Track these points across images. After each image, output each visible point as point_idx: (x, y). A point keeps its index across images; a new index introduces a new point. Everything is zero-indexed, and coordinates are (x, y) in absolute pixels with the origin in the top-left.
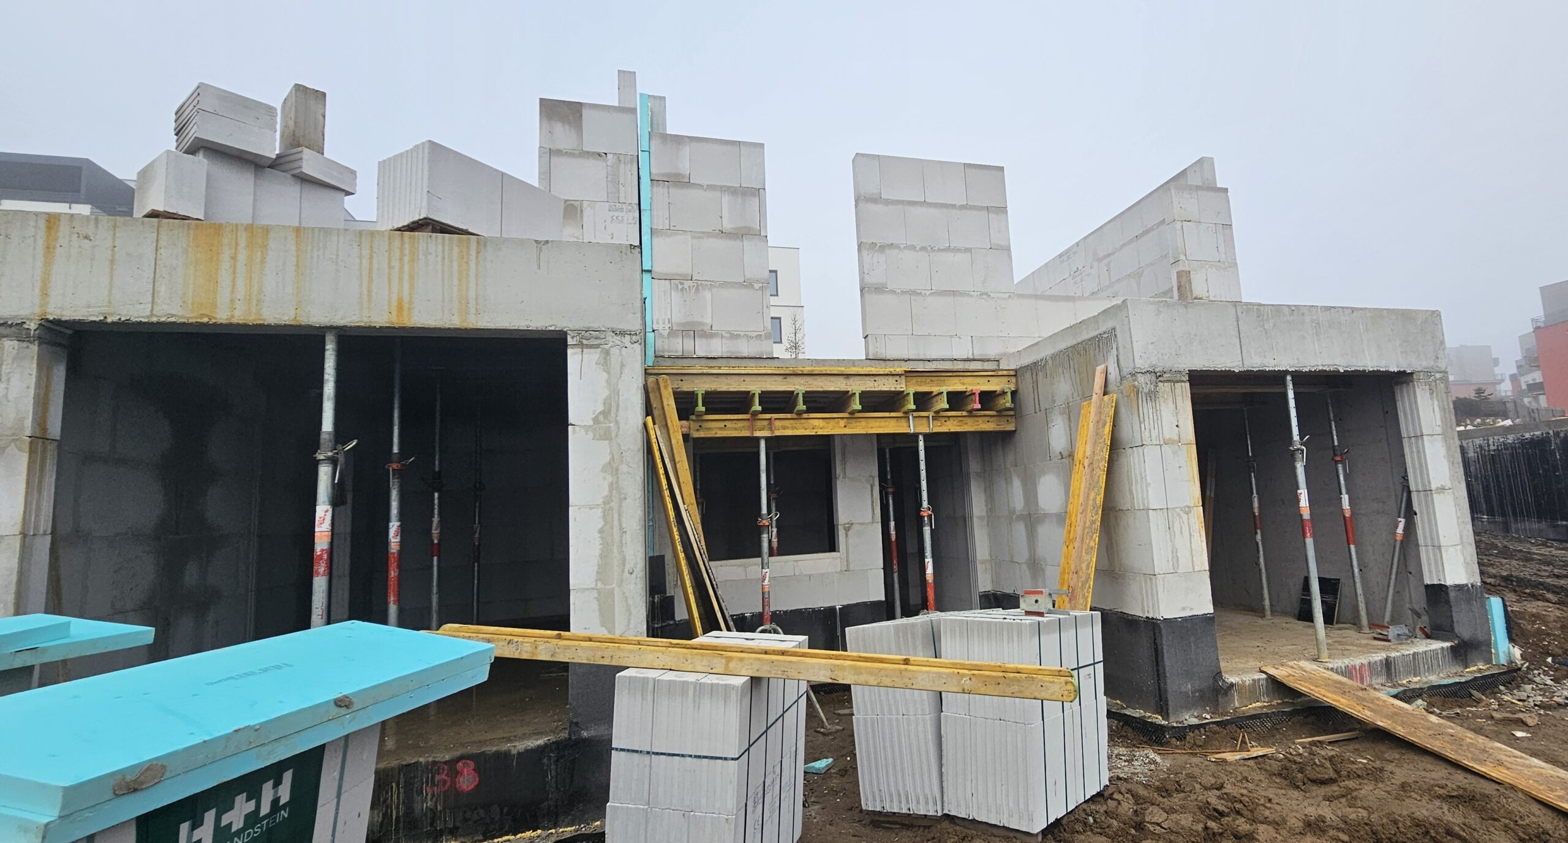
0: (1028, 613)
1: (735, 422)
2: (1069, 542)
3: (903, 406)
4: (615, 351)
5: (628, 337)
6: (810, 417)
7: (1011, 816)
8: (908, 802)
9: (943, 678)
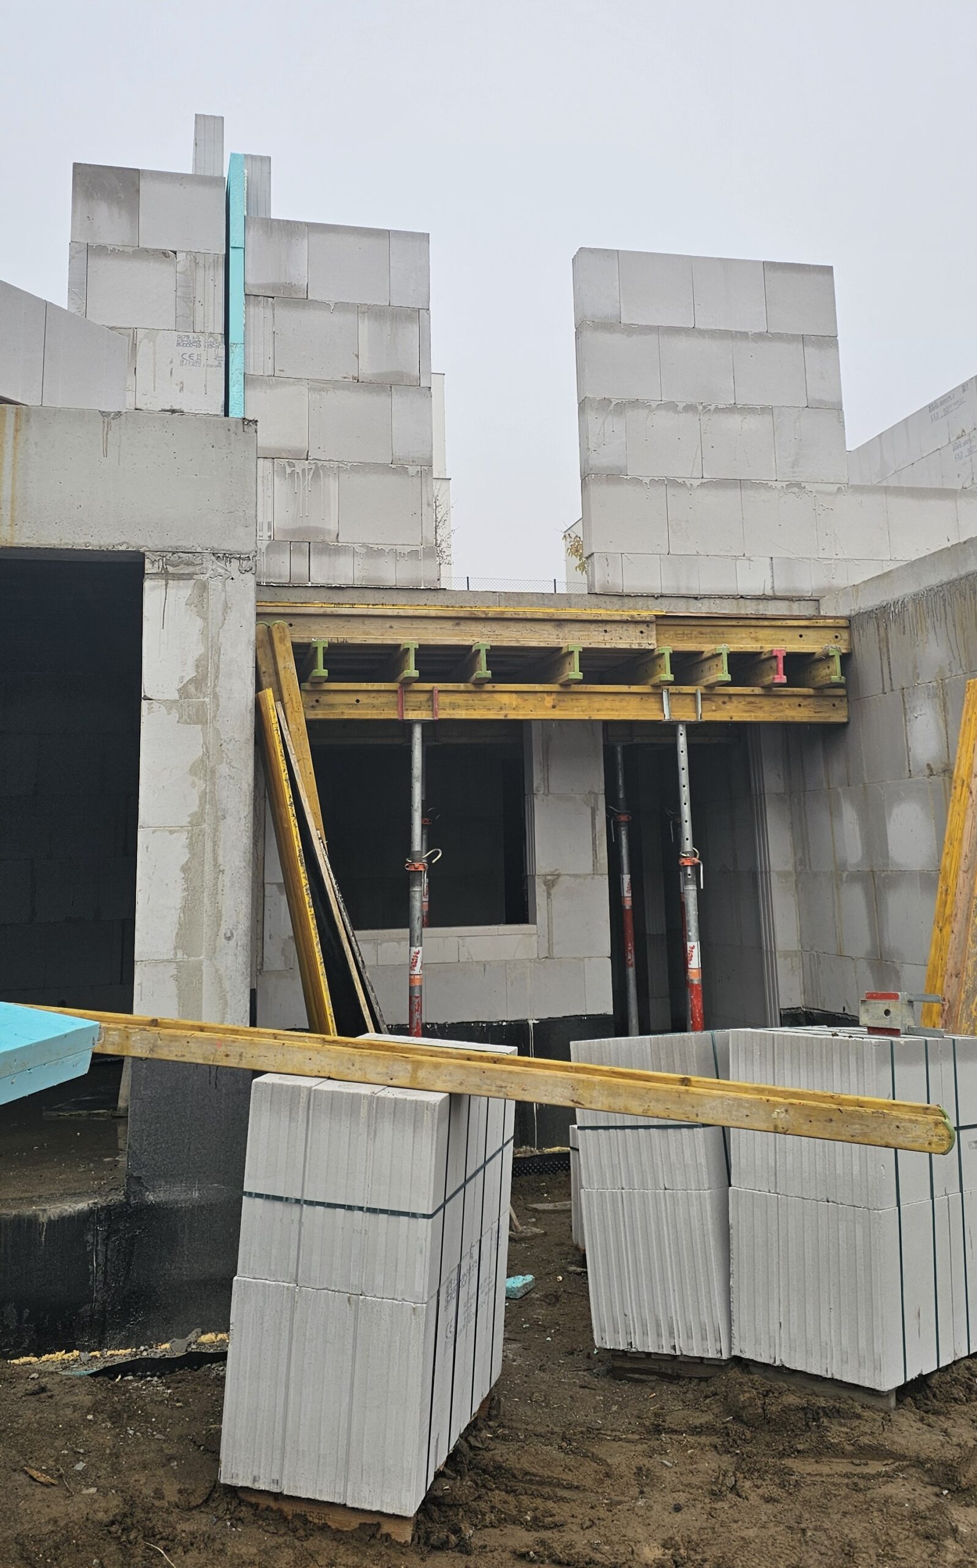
0: (873, 1030)
1: (373, 695)
2: (943, 921)
3: (651, 676)
4: (215, 584)
5: (235, 563)
6: (496, 689)
7: (844, 1361)
8: (671, 1334)
9: (744, 1107)
